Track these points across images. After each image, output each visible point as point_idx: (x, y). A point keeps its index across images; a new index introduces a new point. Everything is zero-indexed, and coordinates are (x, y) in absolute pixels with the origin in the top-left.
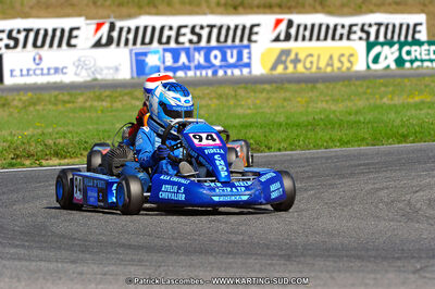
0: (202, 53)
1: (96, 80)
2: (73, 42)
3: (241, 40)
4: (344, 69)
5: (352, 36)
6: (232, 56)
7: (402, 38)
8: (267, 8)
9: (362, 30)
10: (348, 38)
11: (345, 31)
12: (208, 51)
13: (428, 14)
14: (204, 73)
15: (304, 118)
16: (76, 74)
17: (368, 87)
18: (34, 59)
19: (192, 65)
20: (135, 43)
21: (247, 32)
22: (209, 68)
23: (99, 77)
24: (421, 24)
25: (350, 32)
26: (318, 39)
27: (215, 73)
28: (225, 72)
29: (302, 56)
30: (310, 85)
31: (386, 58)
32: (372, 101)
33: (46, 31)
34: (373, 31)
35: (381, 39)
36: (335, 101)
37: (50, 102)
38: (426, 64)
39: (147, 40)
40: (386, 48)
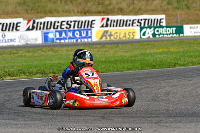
0: (72, 33)
1: (27, 44)
2: (18, 28)
3: (88, 27)
4: (131, 39)
5: (134, 25)
6: (84, 34)
7: (156, 25)
8: (98, 13)
9: (138, 22)
10: (133, 26)
11: (131, 23)
12: (74, 31)
13: (166, 15)
14: (72, 41)
15: (113, 59)
16: (20, 42)
17: (140, 46)
18: (2, 36)
19: (68, 37)
20: (44, 29)
21: (90, 23)
22: (75, 39)
23: (29, 43)
24: (163, 19)
25: (133, 23)
26: (120, 26)
27: (77, 41)
28: (81, 41)
29: (113, 33)
30: (116, 45)
31: (149, 34)
32: (142, 52)
33: (7, 24)
34: (143, 22)
35: (147, 26)
36: (126, 52)
37: (8, 54)
38: (165, 36)
39: (49, 27)
40: (149, 29)
